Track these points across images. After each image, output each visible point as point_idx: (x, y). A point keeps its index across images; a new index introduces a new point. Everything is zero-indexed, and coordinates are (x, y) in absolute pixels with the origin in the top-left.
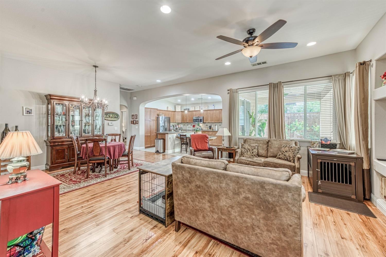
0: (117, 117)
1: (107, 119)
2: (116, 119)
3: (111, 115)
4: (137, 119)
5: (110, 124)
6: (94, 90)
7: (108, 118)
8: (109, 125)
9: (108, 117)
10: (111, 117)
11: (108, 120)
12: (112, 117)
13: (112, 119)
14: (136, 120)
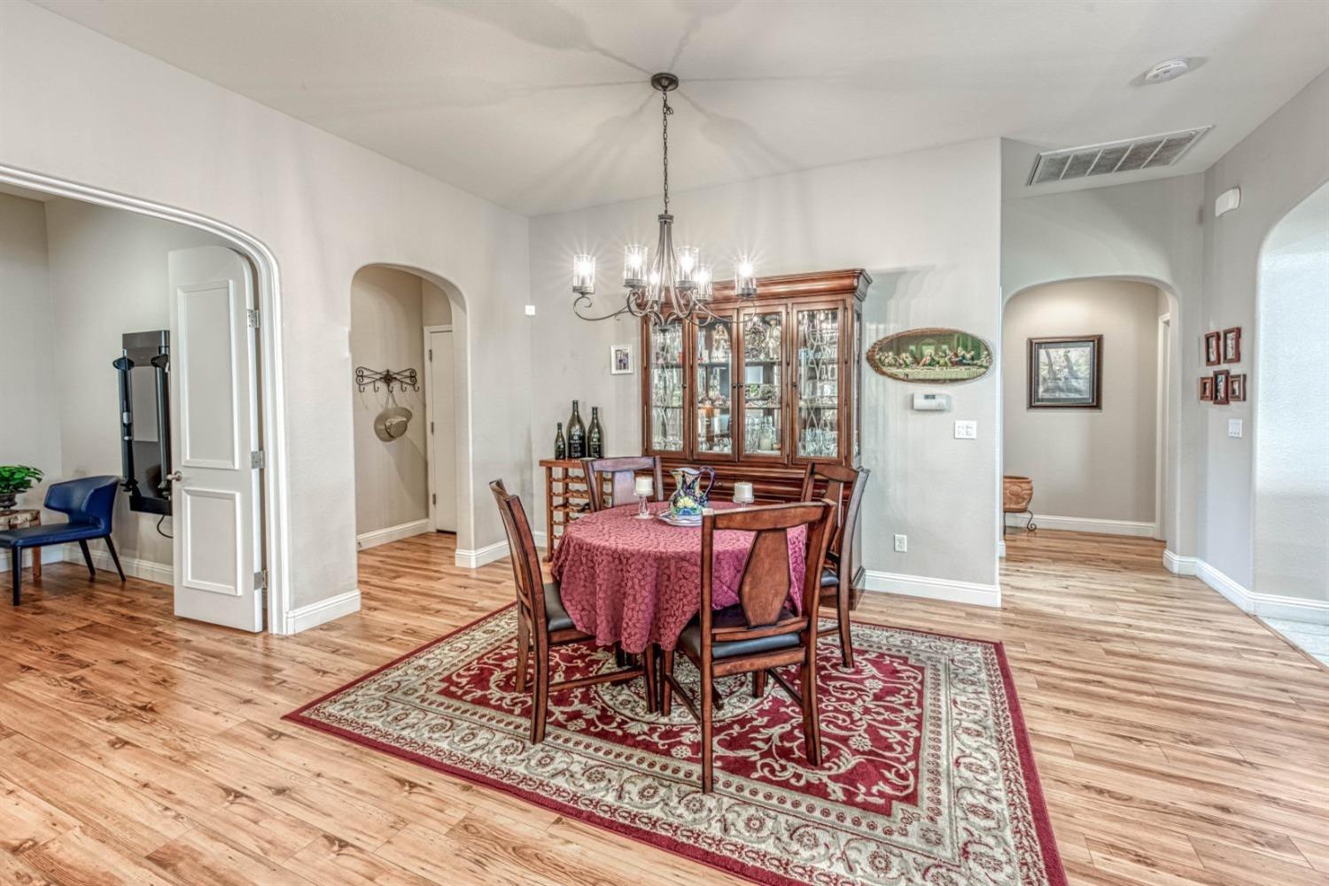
0: (976, 357)
1: (900, 372)
2: (961, 372)
3: (928, 351)
4: (1238, 358)
5: (920, 402)
6: (661, 217)
7: (907, 370)
8: (912, 407)
9: (909, 360)
10: (927, 359)
11: (906, 379)
12: (933, 363)
13: (937, 372)
14: (1235, 369)
